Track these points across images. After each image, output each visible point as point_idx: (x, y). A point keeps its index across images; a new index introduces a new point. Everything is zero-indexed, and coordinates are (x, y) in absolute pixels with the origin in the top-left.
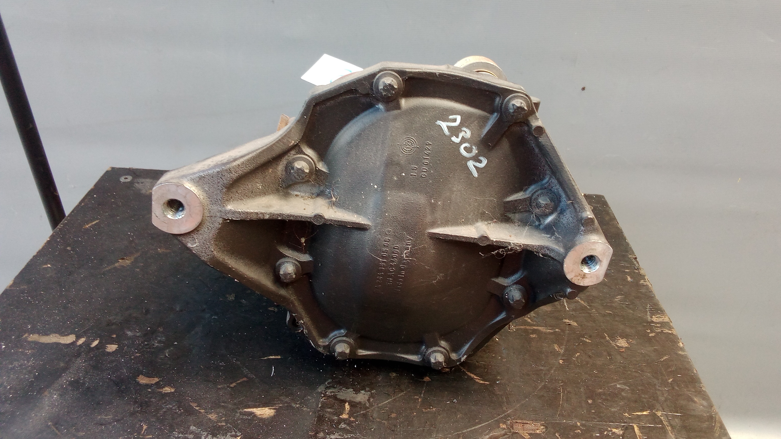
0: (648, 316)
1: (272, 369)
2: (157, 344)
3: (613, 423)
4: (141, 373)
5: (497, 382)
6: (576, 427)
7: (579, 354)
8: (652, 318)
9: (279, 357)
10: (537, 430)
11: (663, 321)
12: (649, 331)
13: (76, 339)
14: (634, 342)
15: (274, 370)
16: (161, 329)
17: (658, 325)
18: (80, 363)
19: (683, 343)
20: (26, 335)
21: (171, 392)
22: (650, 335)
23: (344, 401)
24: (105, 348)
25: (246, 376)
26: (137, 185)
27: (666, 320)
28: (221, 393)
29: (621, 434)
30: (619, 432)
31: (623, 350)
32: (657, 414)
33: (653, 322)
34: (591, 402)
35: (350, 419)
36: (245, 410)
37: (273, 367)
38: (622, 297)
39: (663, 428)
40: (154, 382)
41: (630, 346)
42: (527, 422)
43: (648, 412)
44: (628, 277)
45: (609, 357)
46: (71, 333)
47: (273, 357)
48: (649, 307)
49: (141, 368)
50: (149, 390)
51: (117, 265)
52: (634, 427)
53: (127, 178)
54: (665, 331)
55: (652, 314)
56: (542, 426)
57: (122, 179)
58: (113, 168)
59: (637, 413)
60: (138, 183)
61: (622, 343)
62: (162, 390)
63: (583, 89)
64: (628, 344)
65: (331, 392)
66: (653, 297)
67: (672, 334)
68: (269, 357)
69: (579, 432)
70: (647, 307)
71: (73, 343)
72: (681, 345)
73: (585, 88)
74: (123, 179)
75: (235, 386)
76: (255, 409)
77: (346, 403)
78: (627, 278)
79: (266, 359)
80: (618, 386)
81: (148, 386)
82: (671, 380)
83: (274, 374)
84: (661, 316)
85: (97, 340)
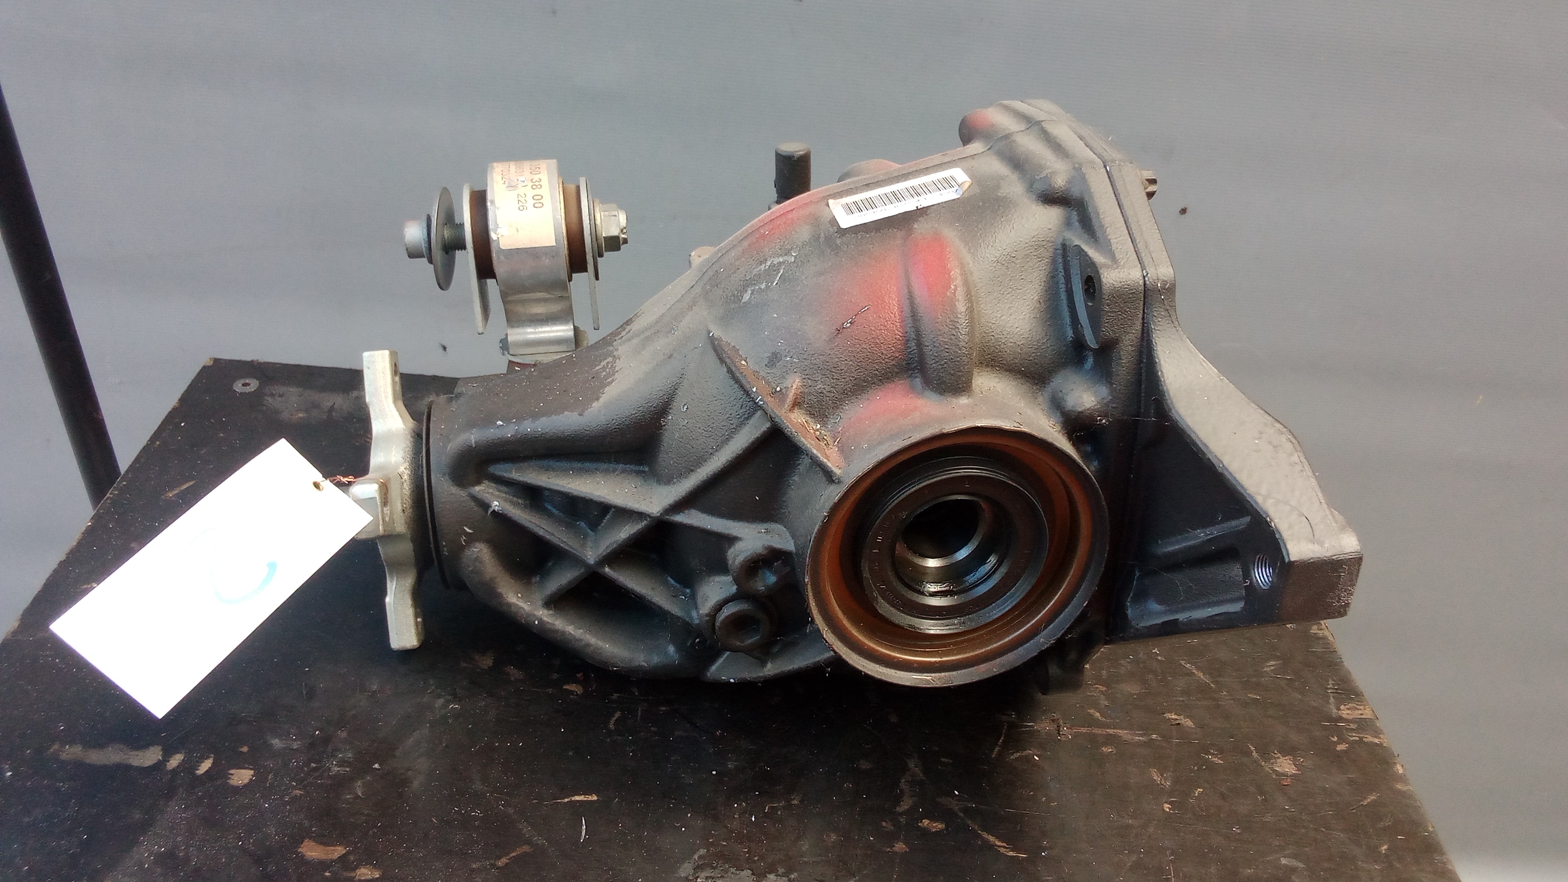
0: (1331, 707)
1: (582, 825)
2: (336, 769)
4: (309, 835)
5: (1043, 854)
7: (1202, 790)
8: (1340, 709)
9: (595, 798)
11: (1362, 717)
12: (1335, 739)
13: (163, 757)
14: (1309, 763)
15: (585, 827)
16: (343, 734)
17: (1353, 726)
18: (177, 810)
19: (1402, 766)
20: (56, 747)
21: (374, 880)
22: (1339, 748)
24: (227, 776)
25: (528, 842)
26: (270, 399)
27: (1367, 714)
28: (479, 880)
31: (1288, 782)
33: (1341, 719)
37: (583, 821)
38: (1278, 662)
40: (336, 856)
41: (1300, 773)
45: (1261, 795)
46: (152, 749)
47: (582, 798)
48: (1331, 686)
49: (306, 823)
50: (327, 874)
53: (248, 384)
54: (1368, 740)
55: (1340, 702)
57: (238, 387)
58: (216, 361)
60: (272, 395)
61: (1285, 766)
62: (353, 874)
63: (1183, 211)
64: (1297, 769)
65: (706, 878)
66: (1336, 664)
67: (1380, 745)
68: (573, 799)
70: (1329, 687)
71: (159, 766)
72: (1401, 771)
73: (1187, 211)
74: (240, 385)
75: (507, 864)
79: (568, 801)
80: (1284, 861)
81: (324, 865)
82: (1385, 847)
83: (587, 837)
84: (1356, 706)
85: (208, 758)
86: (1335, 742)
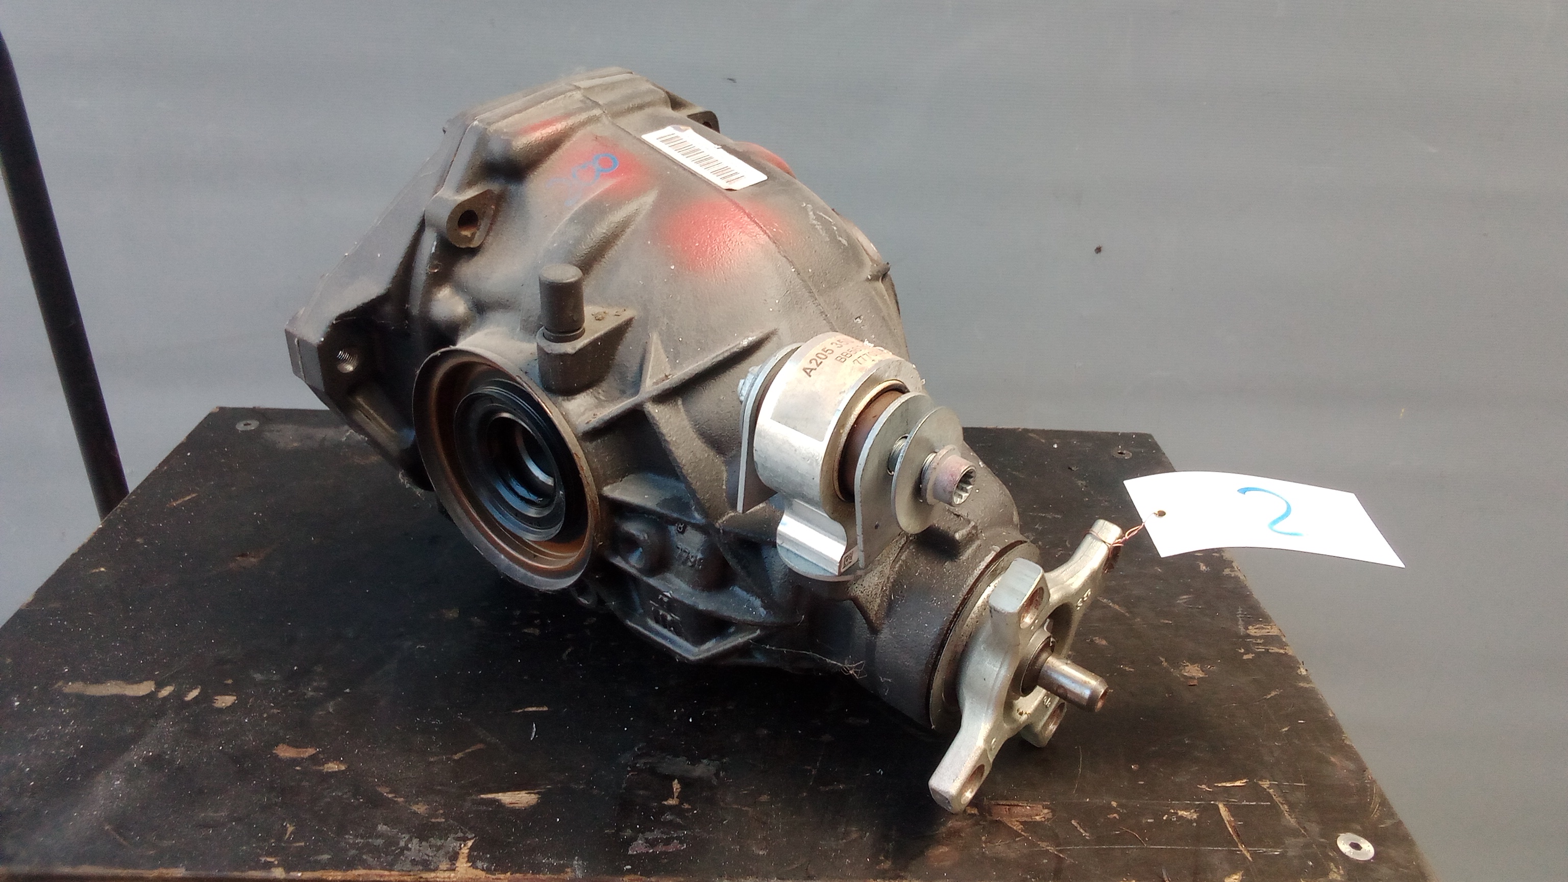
0: (1240, 627)
1: (533, 728)
2: (311, 694)
3: (1178, 801)
4: (283, 741)
6: (1112, 810)
8: (1248, 629)
9: (546, 709)
10: (1037, 815)
11: (1269, 634)
12: (1243, 651)
13: (155, 689)
14: (1215, 669)
15: (535, 730)
16: (319, 669)
17: (1259, 641)
18: (166, 726)
19: (1306, 669)
20: (60, 684)
21: (339, 771)
22: (1245, 657)
23: (671, 778)
24: (213, 701)
25: (481, 741)
26: (268, 434)
27: (1274, 632)
28: (436, 770)
29: (1195, 819)
30: (1191, 816)
31: (1195, 682)
32: (1262, 786)
33: (1249, 636)
34: (1135, 768)
35: (683, 806)
36: (482, 796)
37: (534, 725)
38: (1191, 596)
39: (1274, 806)
40: (307, 755)
41: (1207, 676)
42: (1016, 803)
43: (1245, 781)
44: (1202, 564)
45: (1169, 694)
46: (147, 679)
47: (534, 709)
48: (1240, 612)
49: (281, 733)
50: (298, 768)
51: (232, 565)
52: (1218, 807)
53: (249, 424)
54: (1273, 651)
55: (1247, 625)
56: (1046, 808)
57: (240, 427)
58: (222, 409)
59: (1224, 784)
60: (271, 431)
61: (1193, 671)
62: (321, 768)
63: (1098, 250)
64: (1203, 673)
65: (645, 763)
66: (1247, 596)
67: (1286, 654)
68: (526, 710)
69: (1115, 817)
70: (1238, 613)
71: (151, 696)
72: (1304, 673)
73: (1102, 249)
74: (243, 425)
75: (462, 758)
76: (500, 794)
77: (674, 780)
78: (1199, 566)
79: (520, 712)
81: (294, 762)
82: (1286, 729)
83: (537, 736)
84: (1264, 627)
85: (196, 688)
86: (1242, 653)
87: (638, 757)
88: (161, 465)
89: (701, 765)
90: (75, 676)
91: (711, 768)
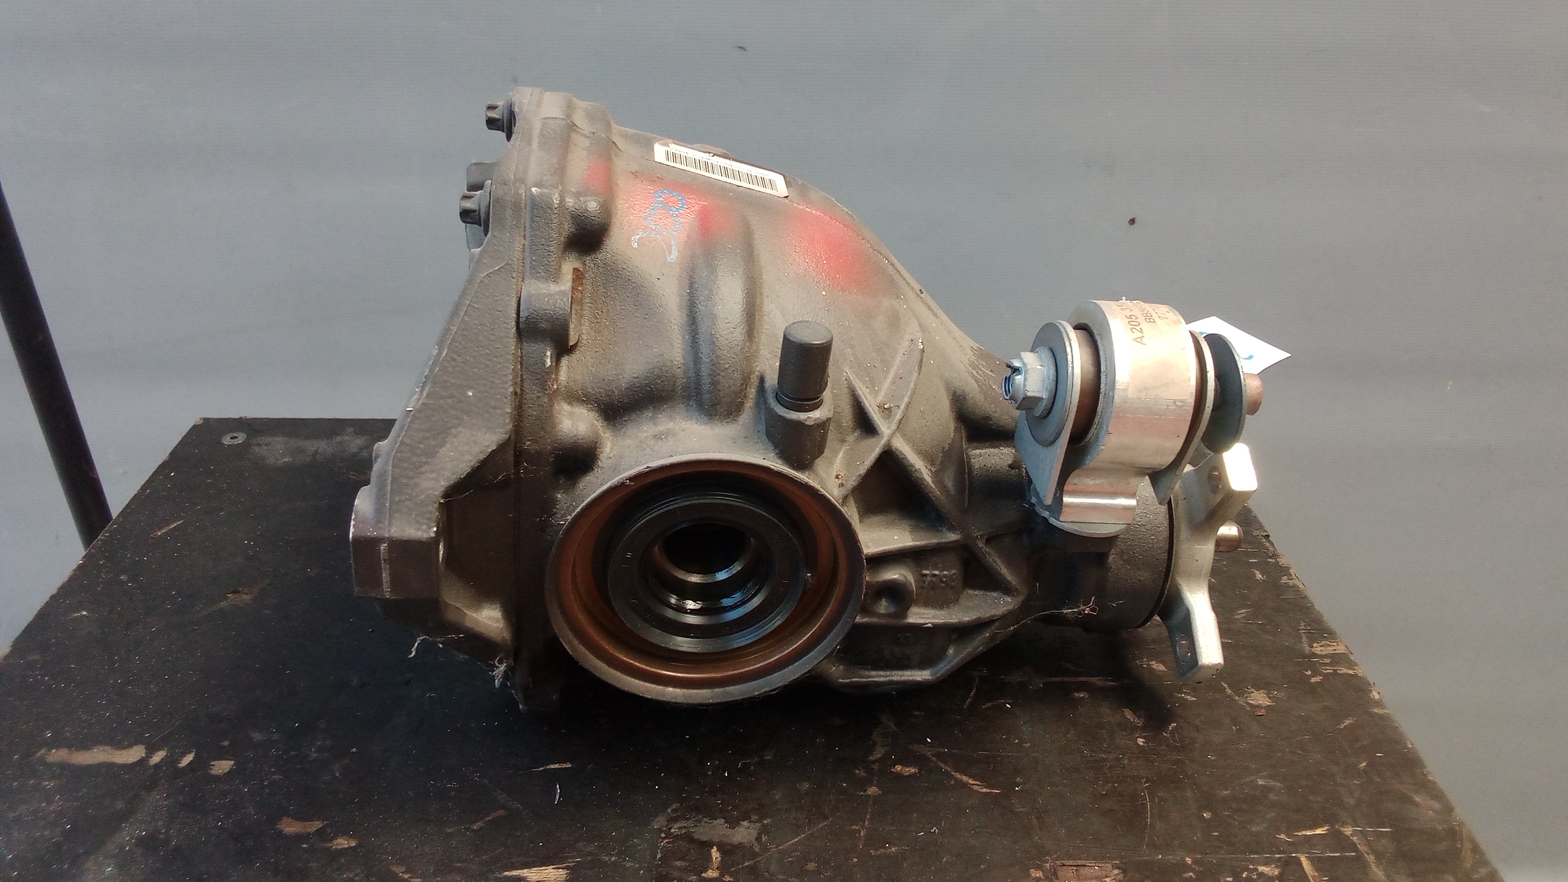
0: (1304, 645)
1: (557, 789)
2: (315, 755)
3: (1257, 854)
4: (285, 813)
5: (1017, 789)
6: (1187, 868)
7: (1175, 725)
8: (1313, 647)
9: (569, 766)
10: (1107, 877)
11: (1335, 652)
12: (1309, 673)
13: (146, 754)
14: (1282, 695)
15: (559, 791)
16: (322, 725)
17: (1328, 661)
18: (157, 799)
19: (1379, 693)
20: (43, 751)
21: (350, 848)
22: (1313, 680)
23: (709, 845)
24: (209, 767)
25: (503, 807)
26: (256, 448)
27: (1341, 649)
28: (454, 843)
29: (1276, 875)
30: (1272, 871)
31: (1262, 712)
32: (1345, 833)
33: (1315, 655)
34: (1209, 816)
35: (724, 879)
36: (506, 873)
37: (558, 786)
38: (1249, 610)
39: (1359, 858)
40: (313, 829)
41: (1274, 704)
42: (1083, 862)
43: (1326, 828)
44: (1257, 573)
45: (1236, 726)
46: (136, 743)
47: (557, 766)
48: (1303, 627)
49: (285, 804)
50: (304, 846)
51: (223, 604)
52: (1300, 859)
53: (236, 438)
54: (1342, 672)
55: (1312, 640)
56: (1116, 869)
57: (227, 440)
58: (206, 420)
59: (1304, 833)
60: (259, 445)
61: (1259, 698)
62: (330, 845)
63: (1132, 221)
64: (1271, 701)
65: (680, 828)
66: (1308, 608)
67: (1355, 676)
68: (548, 767)
69: (1191, 876)
70: (1301, 628)
71: (142, 762)
72: (1377, 697)
73: (1135, 220)
74: (229, 438)
75: (481, 828)
76: (525, 871)
77: (712, 848)
78: (1254, 575)
79: (542, 770)
80: (1260, 782)
81: (300, 838)
82: (1364, 764)
83: (561, 799)
84: (1330, 643)
85: (190, 752)
86: (1309, 675)
87: (672, 820)
88: (143, 488)
89: (741, 829)
90: (57, 742)
91: (752, 831)
